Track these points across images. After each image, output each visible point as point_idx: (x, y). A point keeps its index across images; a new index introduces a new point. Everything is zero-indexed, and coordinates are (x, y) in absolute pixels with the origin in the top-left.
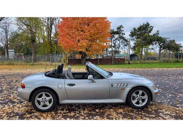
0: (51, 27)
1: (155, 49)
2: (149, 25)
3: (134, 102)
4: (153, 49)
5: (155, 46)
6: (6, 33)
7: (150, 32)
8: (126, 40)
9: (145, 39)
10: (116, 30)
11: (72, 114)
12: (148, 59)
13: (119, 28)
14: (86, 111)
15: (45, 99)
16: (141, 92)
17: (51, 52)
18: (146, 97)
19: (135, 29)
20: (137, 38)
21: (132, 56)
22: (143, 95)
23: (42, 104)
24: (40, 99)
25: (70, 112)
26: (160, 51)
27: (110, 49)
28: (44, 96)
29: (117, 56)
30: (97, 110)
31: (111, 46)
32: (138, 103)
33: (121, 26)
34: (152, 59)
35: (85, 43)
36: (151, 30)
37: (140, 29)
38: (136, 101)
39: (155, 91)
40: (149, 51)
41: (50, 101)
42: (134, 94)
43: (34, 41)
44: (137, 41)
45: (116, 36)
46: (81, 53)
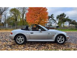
0: (24, 14)
1: (67, 24)
2: (64, 14)
3: (58, 41)
4: (66, 24)
5: (67, 23)
6: (5, 17)
7: (65, 17)
8: (55, 20)
9: (63, 20)
10: (50, 16)
11: (32, 45)
12: (64, 28)
13: (52, 15)
14: (38, 45)
15: (21, 39)
16: (61, 37)
17: (23, 25)
18: (63, 39)
19: (58, 16)
20: (59, 19)
21: (57, 27)
22: (62, 38)
23: (19, 41)
24: (19, 39)
25: (31, 45)
26: (69, 25)
27: (48, 24)
28: (20, 38)
29: (51, 27)
30: (43, 44)
31: (48, 23)
32: (60, 41)
33: (53, 14)
34: (66, 28)
35: (37, 21)
36: (65, 16)
37: (61, 15)
38: (59, 41)
39: (67, 37)
40: (64, 25)
41: (23, 40)
42: (58, 38)
43: (16, 20)
44: (59, 21)
45: (51, 18)
46: (36, 25)
